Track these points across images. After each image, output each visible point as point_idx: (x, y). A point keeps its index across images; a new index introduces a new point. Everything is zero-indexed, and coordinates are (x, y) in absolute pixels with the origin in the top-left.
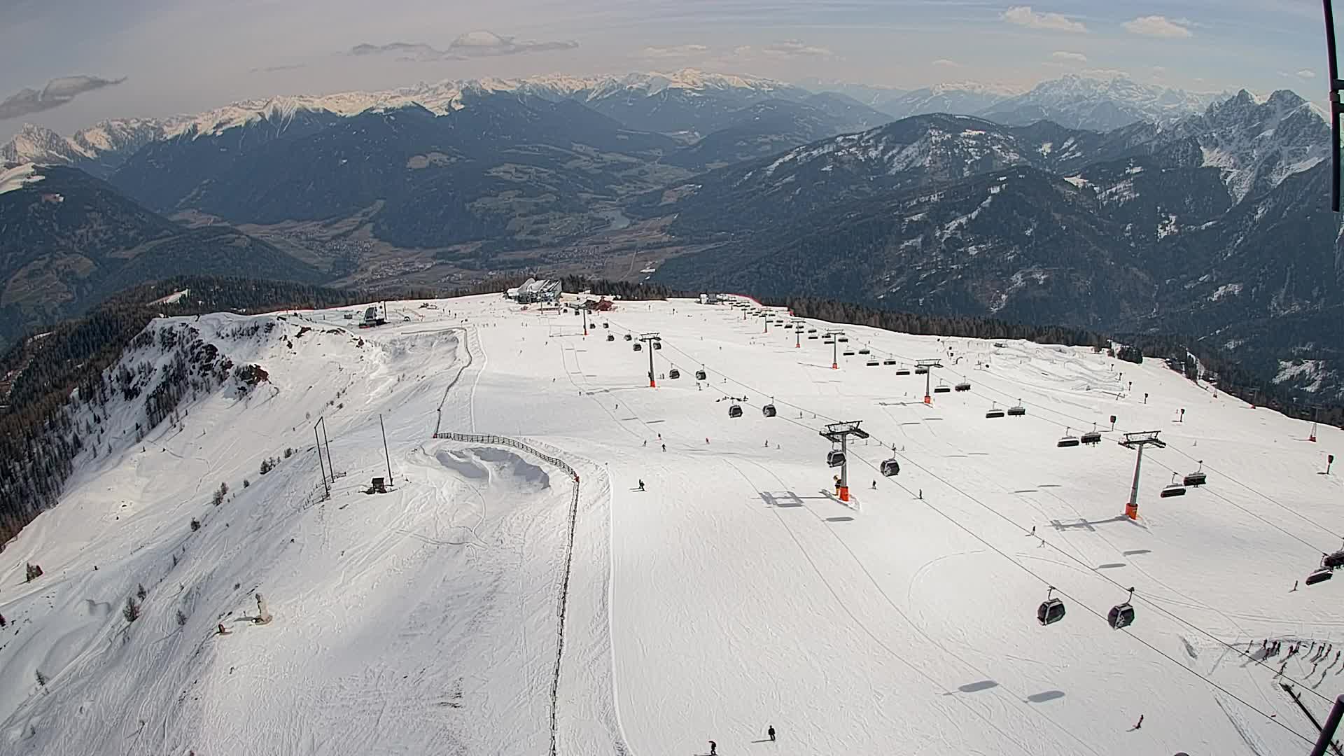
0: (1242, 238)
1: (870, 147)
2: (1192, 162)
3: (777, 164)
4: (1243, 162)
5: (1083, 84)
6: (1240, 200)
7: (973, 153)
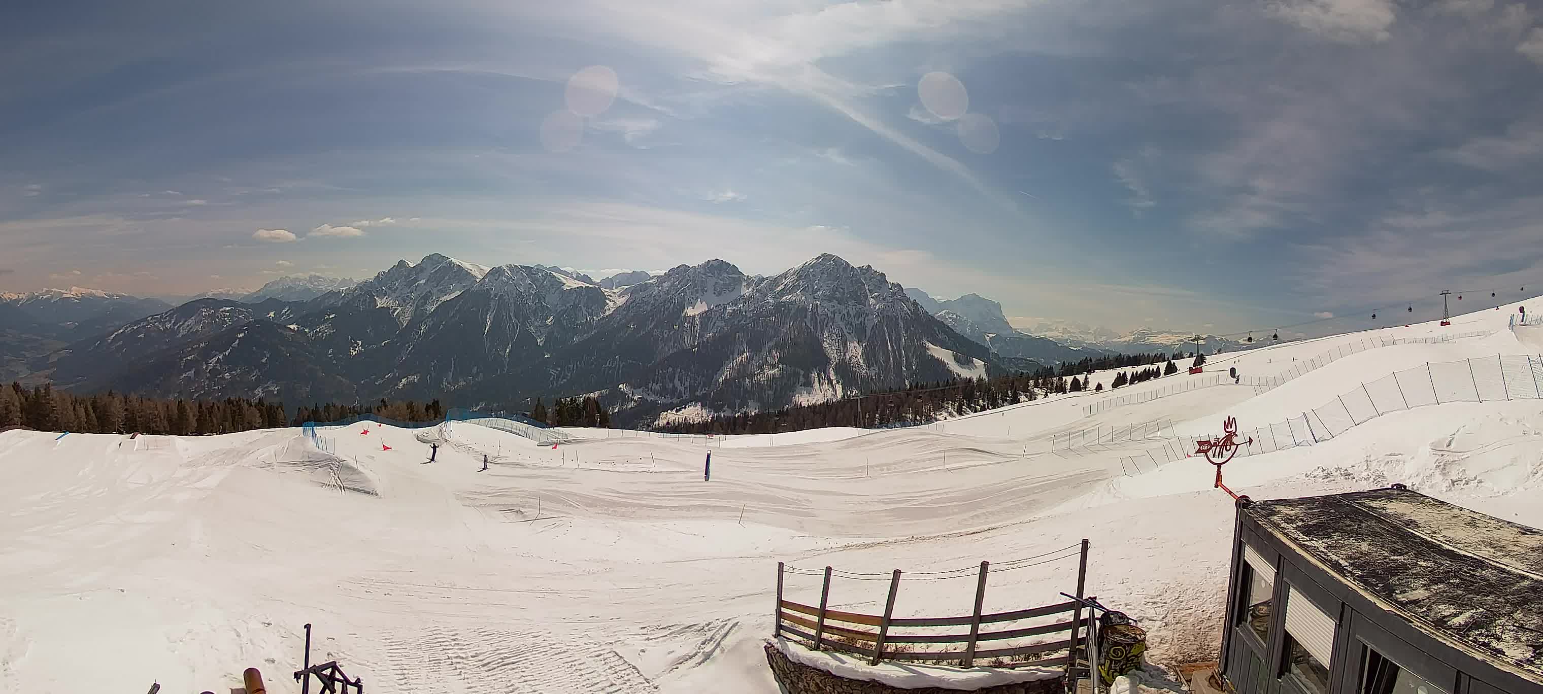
0: (412, 347)
1: (166, 321)
2: (369, 306)
3: (114, 335)
4: (404, 302)
5: (292, 281)
6: (405, 325)
7: (228, 321)
